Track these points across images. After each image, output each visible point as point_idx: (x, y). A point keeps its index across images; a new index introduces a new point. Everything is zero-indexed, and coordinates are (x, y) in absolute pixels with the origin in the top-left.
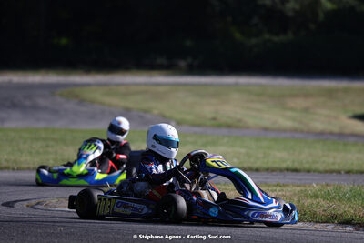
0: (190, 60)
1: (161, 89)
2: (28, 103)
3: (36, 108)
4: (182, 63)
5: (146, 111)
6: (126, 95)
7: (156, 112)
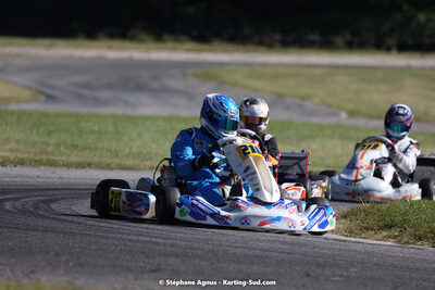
0: (349, 37)
1: (316, 71)
2: (155, 85)
3: (166, 90)
4: (339, 40)
5: (303, 98)
6: (274, 77)
7: (316, 100)
